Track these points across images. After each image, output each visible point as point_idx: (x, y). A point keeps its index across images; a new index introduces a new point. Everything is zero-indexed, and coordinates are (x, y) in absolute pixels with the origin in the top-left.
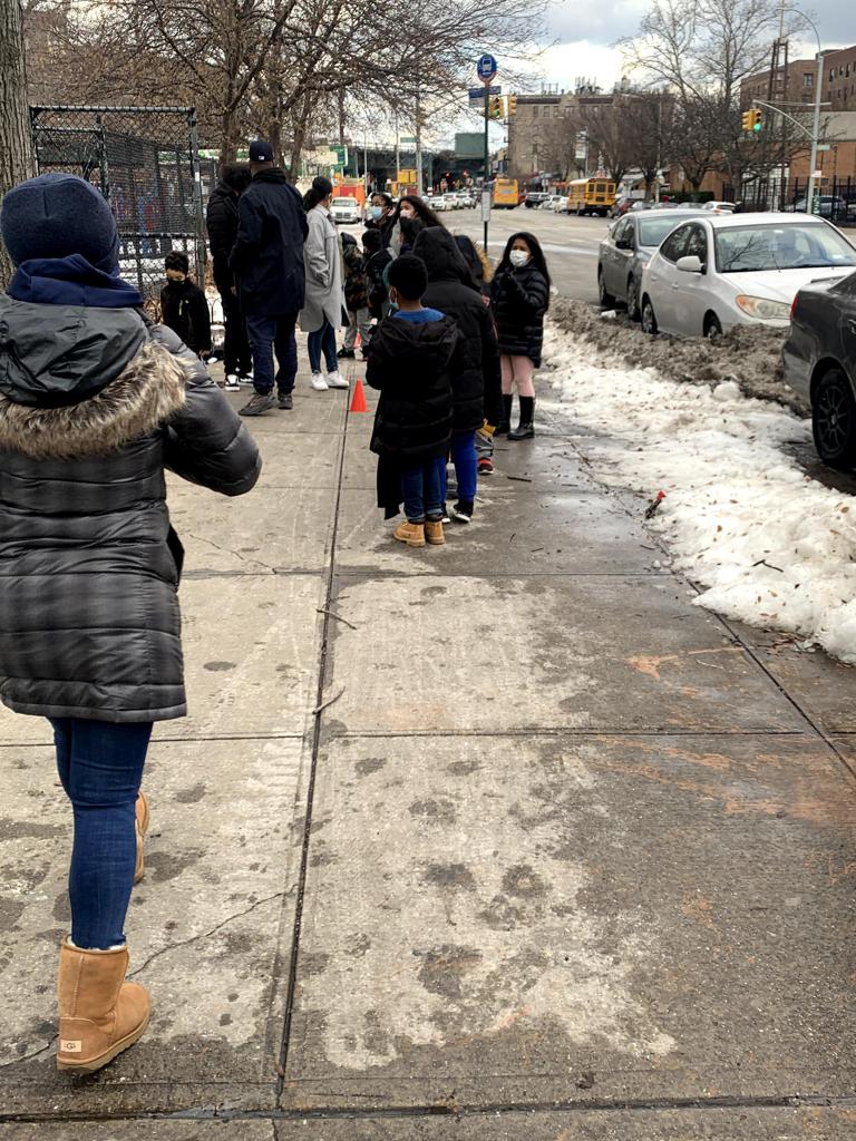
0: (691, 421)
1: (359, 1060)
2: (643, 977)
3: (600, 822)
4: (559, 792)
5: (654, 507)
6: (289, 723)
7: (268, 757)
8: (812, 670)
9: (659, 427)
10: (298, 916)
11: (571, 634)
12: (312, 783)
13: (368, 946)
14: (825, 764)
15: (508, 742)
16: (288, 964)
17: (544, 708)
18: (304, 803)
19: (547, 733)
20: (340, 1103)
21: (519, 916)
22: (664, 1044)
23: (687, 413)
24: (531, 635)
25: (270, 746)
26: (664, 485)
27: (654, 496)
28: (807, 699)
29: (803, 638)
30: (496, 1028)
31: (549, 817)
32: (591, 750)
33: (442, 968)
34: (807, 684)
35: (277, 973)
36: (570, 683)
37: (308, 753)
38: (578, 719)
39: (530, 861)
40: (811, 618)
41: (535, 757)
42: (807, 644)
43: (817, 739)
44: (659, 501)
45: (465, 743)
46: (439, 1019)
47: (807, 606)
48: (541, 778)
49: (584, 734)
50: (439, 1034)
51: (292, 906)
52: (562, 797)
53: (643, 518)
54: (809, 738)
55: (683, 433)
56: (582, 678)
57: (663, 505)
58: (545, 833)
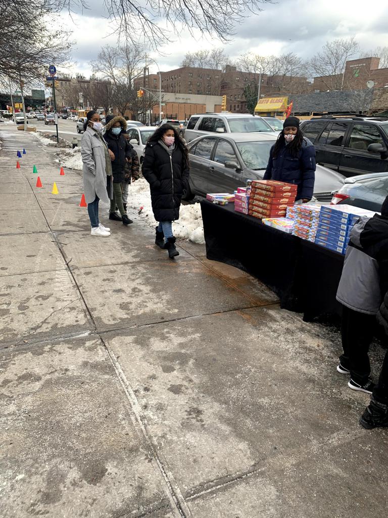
0: (143, 189)
1: (112, 322)
2: (168, 301)
3: (150, 278)
4: (138, 273)
5: (140, 211)
6: (60, 267)
7: (58, 274)
8: (190, 245)
9: (134, 191)
10: (85, 302)
11: (129, 242)
12: (74, 278)
13: (105, 305)
14: (197, 262)
15: (122, 266)
16: (87, 310)
17: (128, 258)
18: (74, 282)
19: (131, 263)
20: (111, 329)
21: (138, 295)
22: (176, 311)
23: (142, 186)
24: (118, 243)
25: (57, 272)
26: (141, 206)
27: (139, 209)
28: (190, 251)
29: (186, 239)
30: (140, 313)
31: (138, 278)
32: (143, 265)
33: (124, 306)
34: (189, 248)
35: (85, 312)
36: (133, 252)
37: (69, 272)
38: (138, 259)
39: (136, 286)
40: (187, 234)
41: (130, 268)
42: (188, 240)
43: (193, 258)
44: (141, 210)
45: (111, 267)
46: (127, 314)
47: (186, 231)
48: (133, 271)
49: (140, 262)
50: (128, 316)
51: (82, 301)
52: (139, 275)
53: (138, 214)
54: (192, 258)
55: (142, 192)
56: (136, 251)
57: (143, 211)
58: (138, 281)
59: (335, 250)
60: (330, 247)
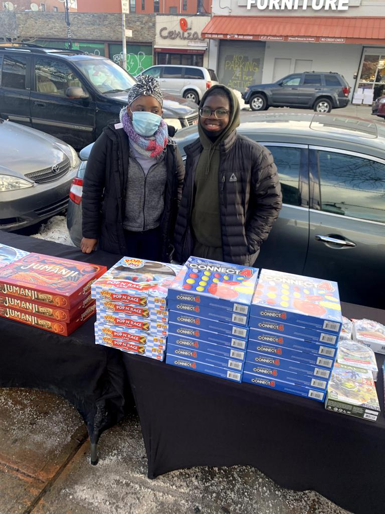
59: (223, 375)
60: (207, 371)
